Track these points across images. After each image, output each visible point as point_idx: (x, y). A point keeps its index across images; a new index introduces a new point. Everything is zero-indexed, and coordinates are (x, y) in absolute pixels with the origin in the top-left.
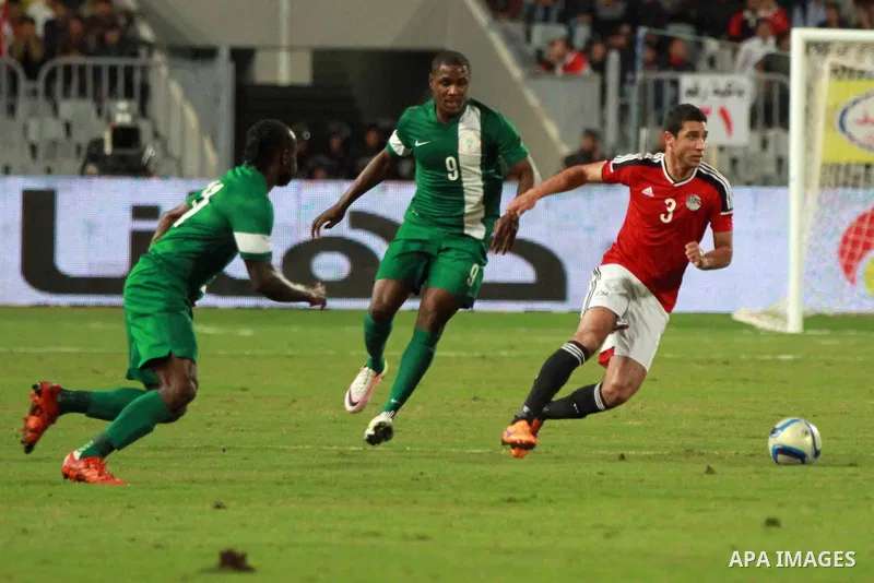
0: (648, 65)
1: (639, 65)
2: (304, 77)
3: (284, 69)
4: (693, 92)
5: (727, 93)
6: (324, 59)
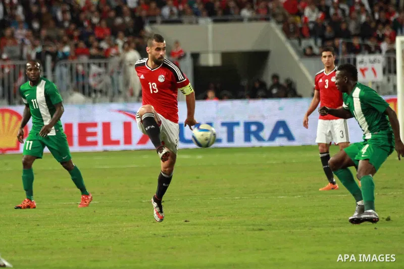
0: (344, 53)
1: (340, 53)
2: (218, 62)
3: (211, 60)
4: (362, 62)
5: (374, 62)
6: (226, 56)
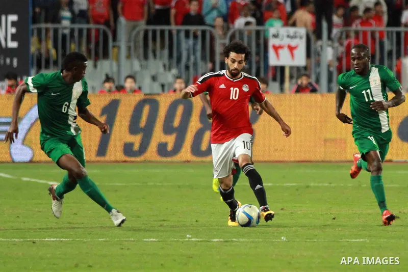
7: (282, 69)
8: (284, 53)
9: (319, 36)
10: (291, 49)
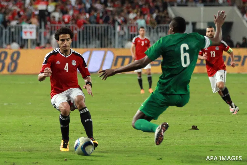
7: (27, 40)
8: (28, 34)
9: (41, 27)
10: (31, 33)
